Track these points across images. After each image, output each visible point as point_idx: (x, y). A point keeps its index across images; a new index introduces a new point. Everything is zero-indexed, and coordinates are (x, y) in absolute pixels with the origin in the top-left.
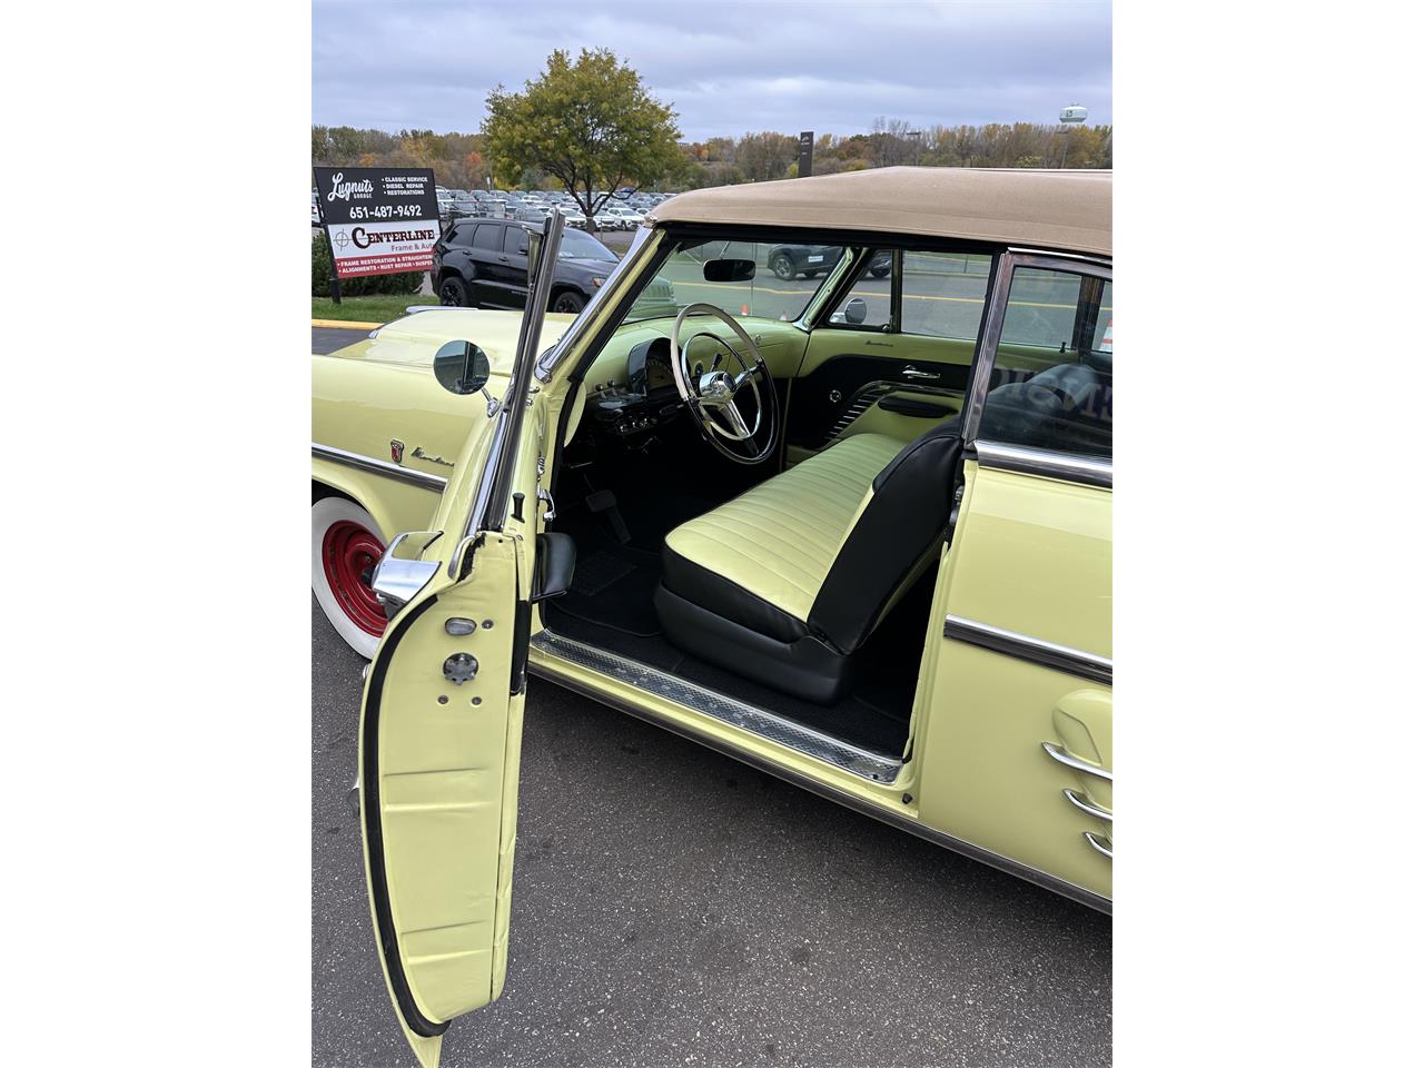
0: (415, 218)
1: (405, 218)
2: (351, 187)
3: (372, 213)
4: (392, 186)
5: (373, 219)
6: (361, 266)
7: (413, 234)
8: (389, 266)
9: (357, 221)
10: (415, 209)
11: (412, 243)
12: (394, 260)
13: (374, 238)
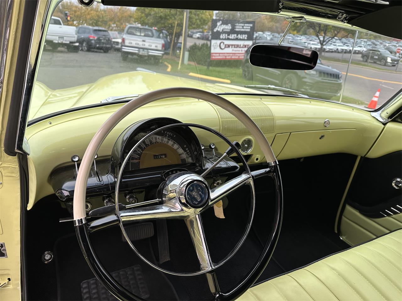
0: (244, 40)
1: (240, 39)
2: (224, 27)
3: (228, 37)
4: (238, 27)
5: (228, 39)
6: (219, 56)
7: (242, 46)
8: (230, 57)
9: (223, 39)
10: (245, 36)
11: (240, 49)
12: (232, 55)
13: (227, 46)
